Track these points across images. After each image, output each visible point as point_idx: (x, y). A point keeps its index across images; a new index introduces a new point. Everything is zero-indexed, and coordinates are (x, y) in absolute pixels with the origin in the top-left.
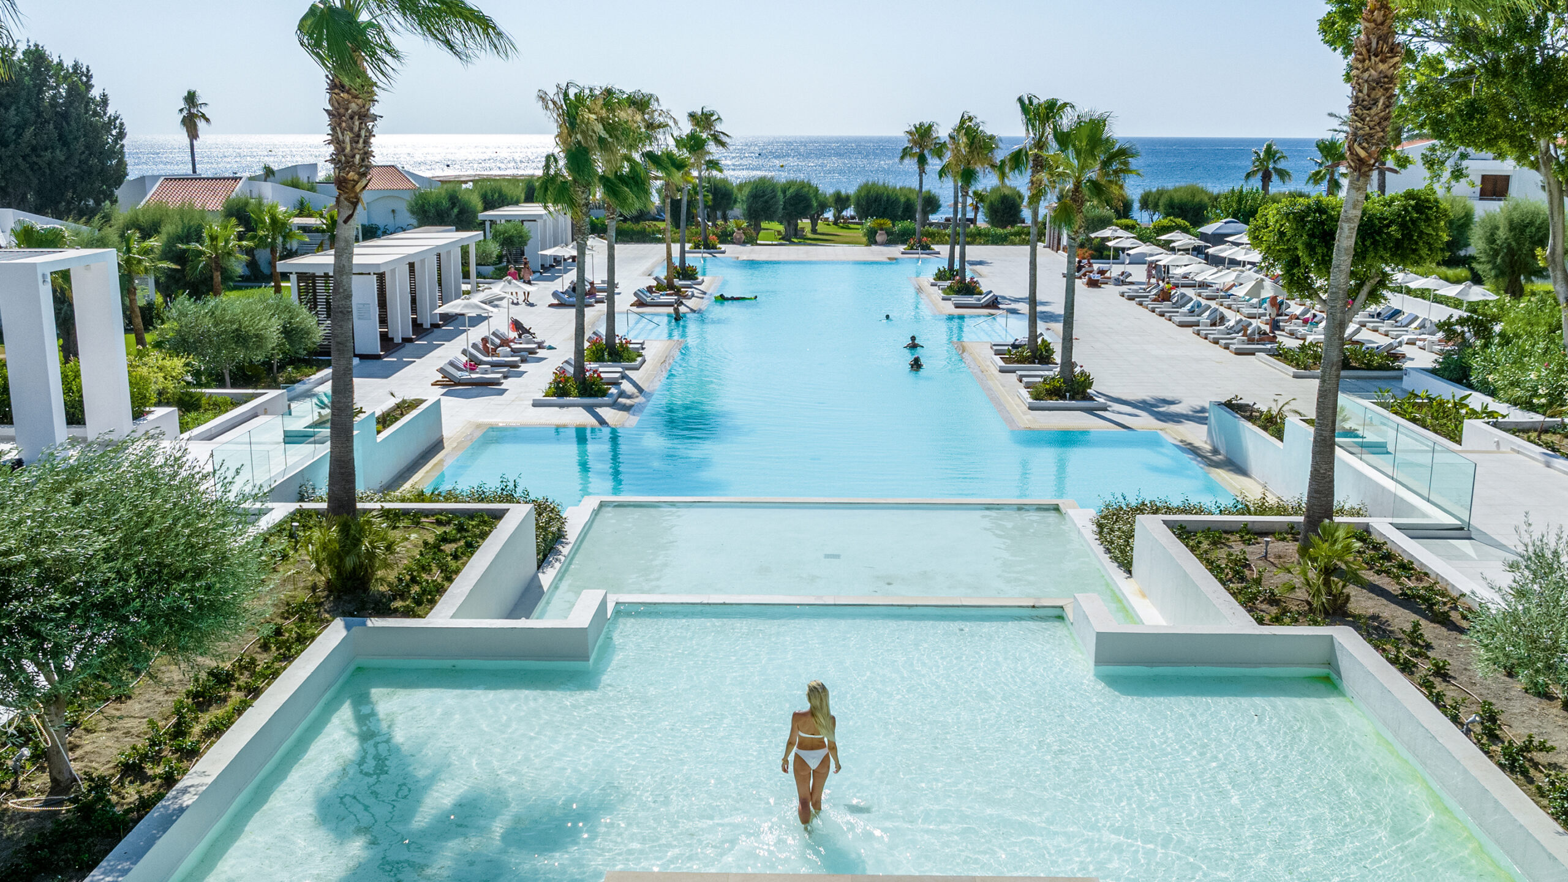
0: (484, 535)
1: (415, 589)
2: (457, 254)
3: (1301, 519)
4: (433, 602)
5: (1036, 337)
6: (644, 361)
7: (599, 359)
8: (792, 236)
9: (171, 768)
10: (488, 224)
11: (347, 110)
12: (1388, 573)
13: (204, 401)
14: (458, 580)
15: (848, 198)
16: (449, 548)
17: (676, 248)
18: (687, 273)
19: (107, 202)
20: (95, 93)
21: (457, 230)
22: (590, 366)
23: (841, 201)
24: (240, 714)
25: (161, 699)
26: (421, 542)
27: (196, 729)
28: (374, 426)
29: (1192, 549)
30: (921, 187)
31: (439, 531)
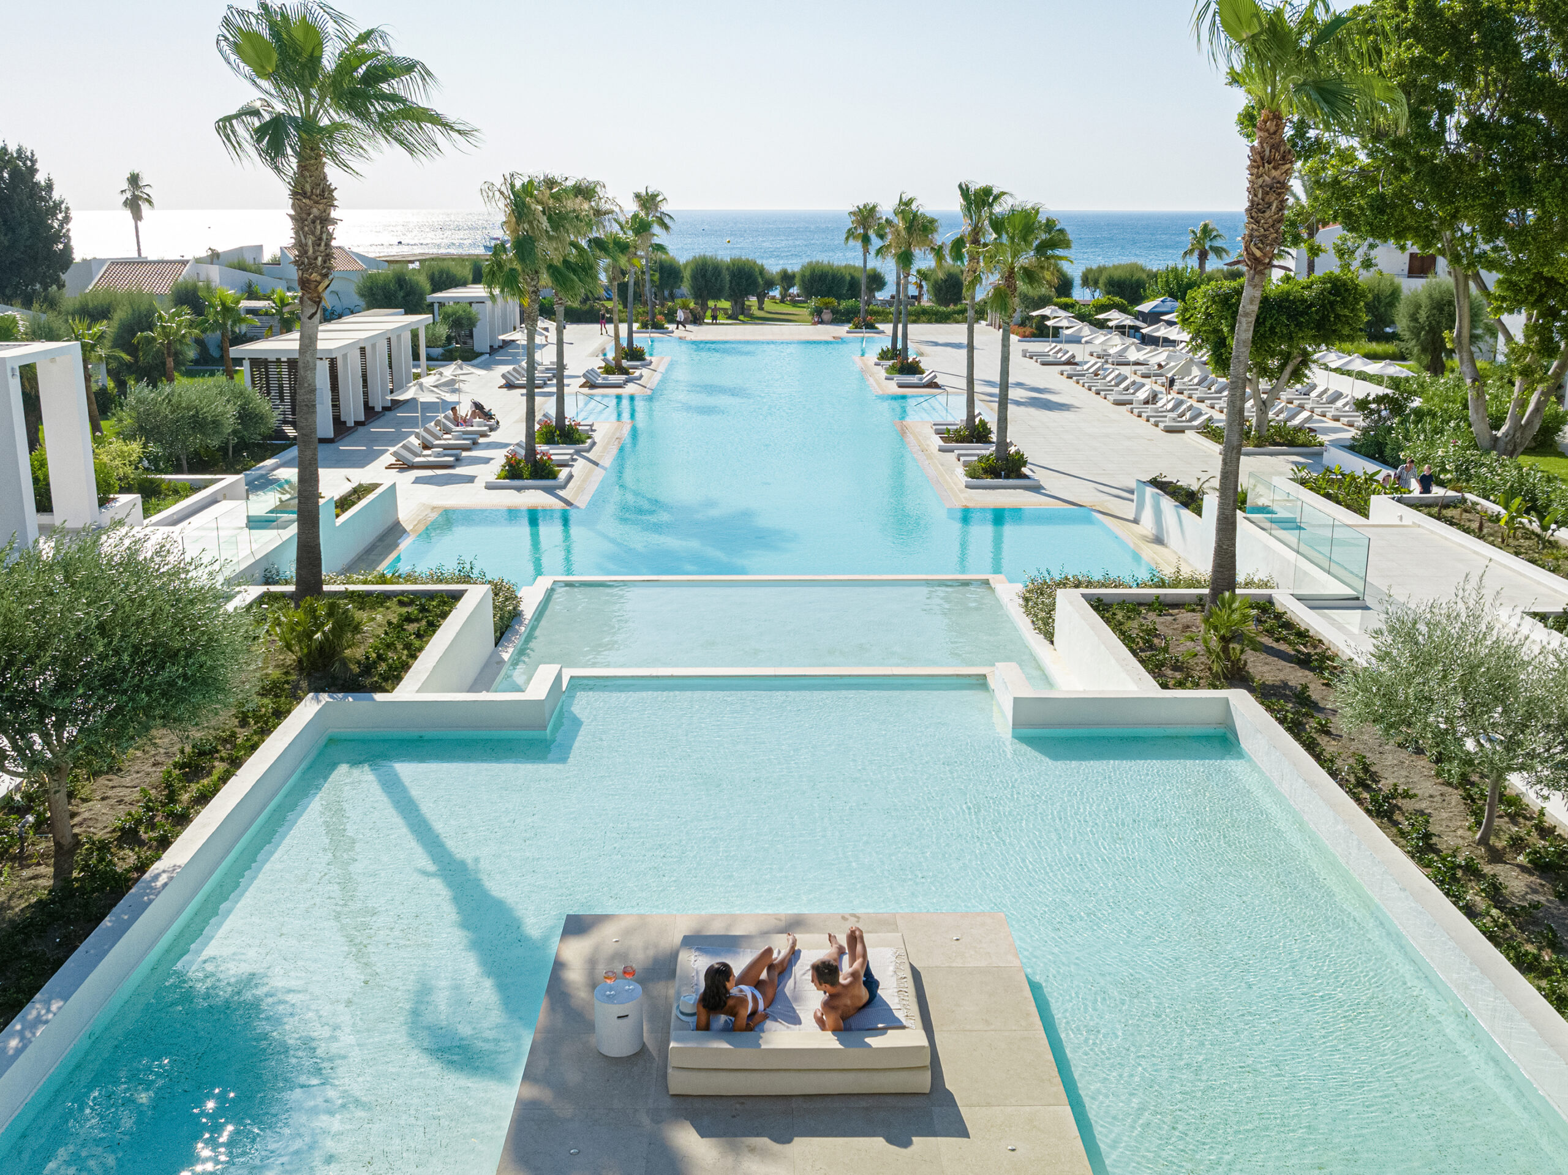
0: (444, 615)
1: (383, 667)
2: (407, 337)
3: (1206, 591)
4: (398, 679)
5: (974, 417)
6: (594, 444)
7: (550, 440)
8: (740, 314)
9: (165, 831)
10: (436, 306)
11: (309, 214)
12: (1285, 639)
13: (164, 486)
14: (422, 656)
15: (793, 276)
16: (412, 627)
17: (623, 328)
18: (636, 355)
19: (54, 287)
20: (40, 178)
21: (406, 313)
22: (541, 448)
23: (787, 279)
24: (225, 783)
25: (150, 770)
26: (385, 623)
27: (185, 797)
28: (334, 511)
29: (1107, 621)
30: (865, 266)
31: (404, 610)
